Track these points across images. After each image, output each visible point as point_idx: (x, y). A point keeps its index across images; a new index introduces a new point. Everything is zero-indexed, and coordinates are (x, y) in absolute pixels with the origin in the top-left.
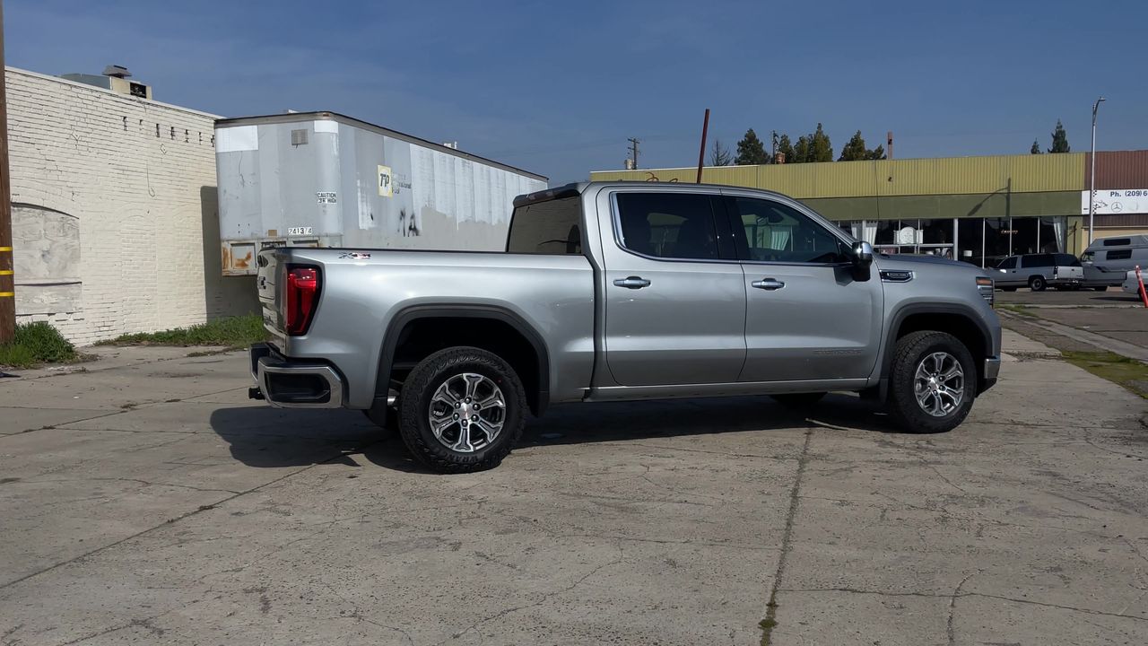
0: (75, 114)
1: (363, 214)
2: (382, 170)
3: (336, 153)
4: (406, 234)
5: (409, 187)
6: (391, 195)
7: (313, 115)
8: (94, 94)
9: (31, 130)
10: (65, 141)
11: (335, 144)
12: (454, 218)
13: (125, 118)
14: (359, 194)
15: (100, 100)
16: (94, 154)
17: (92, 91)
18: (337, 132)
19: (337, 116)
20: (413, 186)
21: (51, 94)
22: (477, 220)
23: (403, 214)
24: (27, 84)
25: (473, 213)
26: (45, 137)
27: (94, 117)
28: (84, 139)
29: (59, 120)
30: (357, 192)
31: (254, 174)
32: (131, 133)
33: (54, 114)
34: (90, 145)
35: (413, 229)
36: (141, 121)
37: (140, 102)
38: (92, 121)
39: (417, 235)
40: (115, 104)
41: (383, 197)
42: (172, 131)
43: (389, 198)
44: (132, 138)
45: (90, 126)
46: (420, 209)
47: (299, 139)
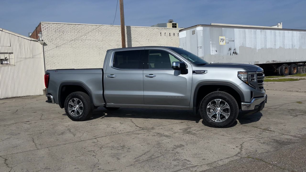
0: (148, 34)
1: (212, 50)
2: (221, 37)
3: (202, 35)
4: (232, 54)
5: (234, 41)
6: (225, 44)
7: (196, 26)
8: (153, 29)
9: (138, 39)
10: (146, 40)
11: (201, 33)
12: (256, 49)
13: (161, 33)
14: (211, 45)
15: (154, 30)
16: (153, 42)
17: (152, 28)
18: (202, 30)
19: (202, 25)
20: (235, 41)
21: (142, 30)
22: (267, 48)
23: (230, 49)
24: (136, 29)
25: (266, 45)
26: (141, 40)
27: (153, 34)
28: (150, 39)
29: (144, 36)
30: (210, 45)
31: (185, 43)
32: (163, 36)
33: (143, 35)
34: (152, 40)
35: (235, 53)
36: (165, 33)
37: (165, 29)
38: (153, 35)
39: (237, 54)
40: (158, 30)
41: (221, 45)
42: (174, 34)
43: (225, 45)
44: (163, 37)
45: (152, 36)
46: (238, 47)
47: (194, 33)
